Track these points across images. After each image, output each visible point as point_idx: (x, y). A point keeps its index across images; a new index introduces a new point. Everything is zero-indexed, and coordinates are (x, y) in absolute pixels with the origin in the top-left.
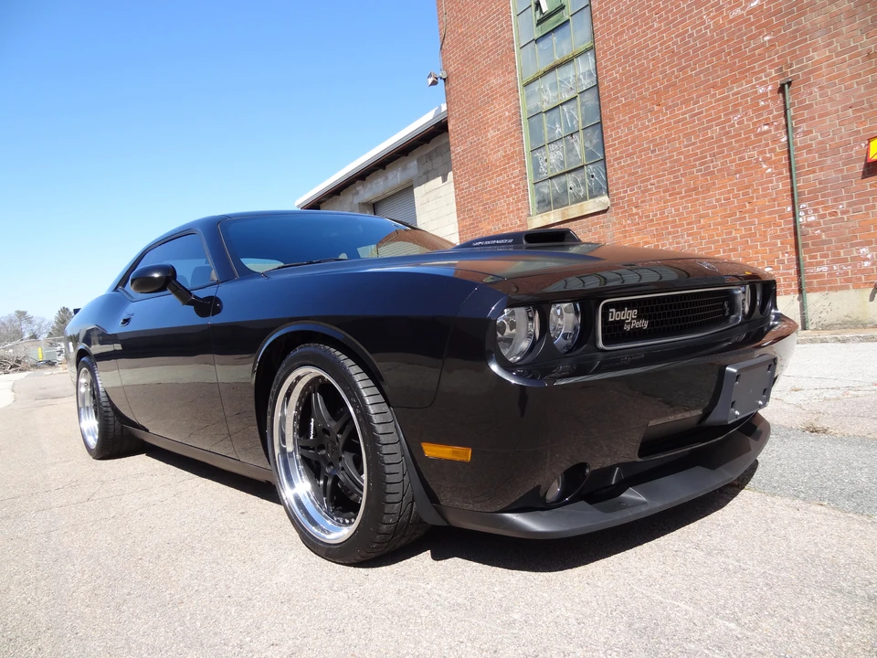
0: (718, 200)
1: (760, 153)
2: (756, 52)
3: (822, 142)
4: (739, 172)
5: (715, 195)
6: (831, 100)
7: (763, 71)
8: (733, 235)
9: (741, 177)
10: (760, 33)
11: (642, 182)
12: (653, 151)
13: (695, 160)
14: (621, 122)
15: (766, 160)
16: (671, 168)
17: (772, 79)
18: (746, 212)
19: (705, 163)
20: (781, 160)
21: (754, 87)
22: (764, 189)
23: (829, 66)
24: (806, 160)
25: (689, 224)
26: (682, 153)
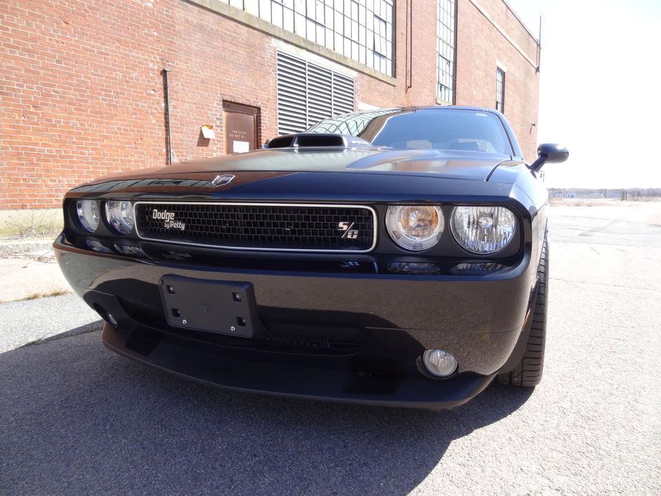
0: (119, 129)
1: (149, 107)
2: (149, 38)
3: (181, 117)
4: (136, 114)
5: (116, 124)
6: (187, 95)
7: (153, 53)
8: (129, 158)
9: (136, 118)
10: (152, 27)
11: (44, 84)
12: (58, 62)
13: (101, 90)
14: (19, 11)
15: (152, 113)
16: (78, 86)
17: (158, 62)
18: (138, 144)
19: (110, 96)
20: (161, 117)
21: (146, 60)
22: (151, 133)
23: (186, 75)
24: (174, 123)
25: (93, 140)
26: (89, 78)
